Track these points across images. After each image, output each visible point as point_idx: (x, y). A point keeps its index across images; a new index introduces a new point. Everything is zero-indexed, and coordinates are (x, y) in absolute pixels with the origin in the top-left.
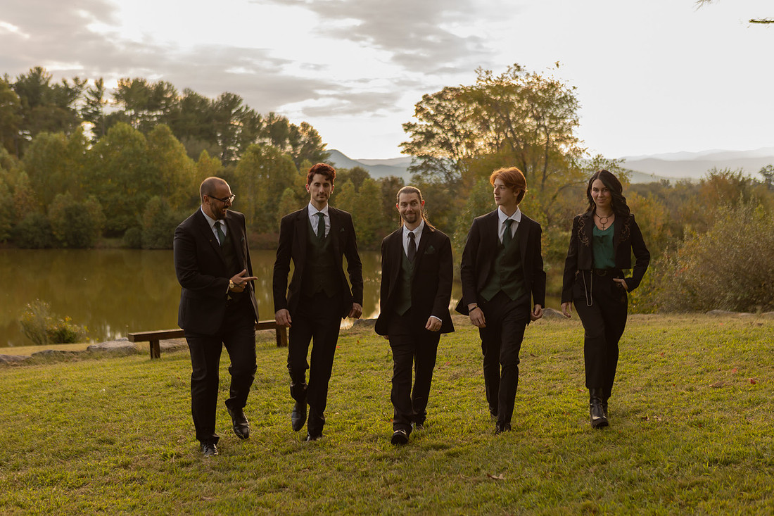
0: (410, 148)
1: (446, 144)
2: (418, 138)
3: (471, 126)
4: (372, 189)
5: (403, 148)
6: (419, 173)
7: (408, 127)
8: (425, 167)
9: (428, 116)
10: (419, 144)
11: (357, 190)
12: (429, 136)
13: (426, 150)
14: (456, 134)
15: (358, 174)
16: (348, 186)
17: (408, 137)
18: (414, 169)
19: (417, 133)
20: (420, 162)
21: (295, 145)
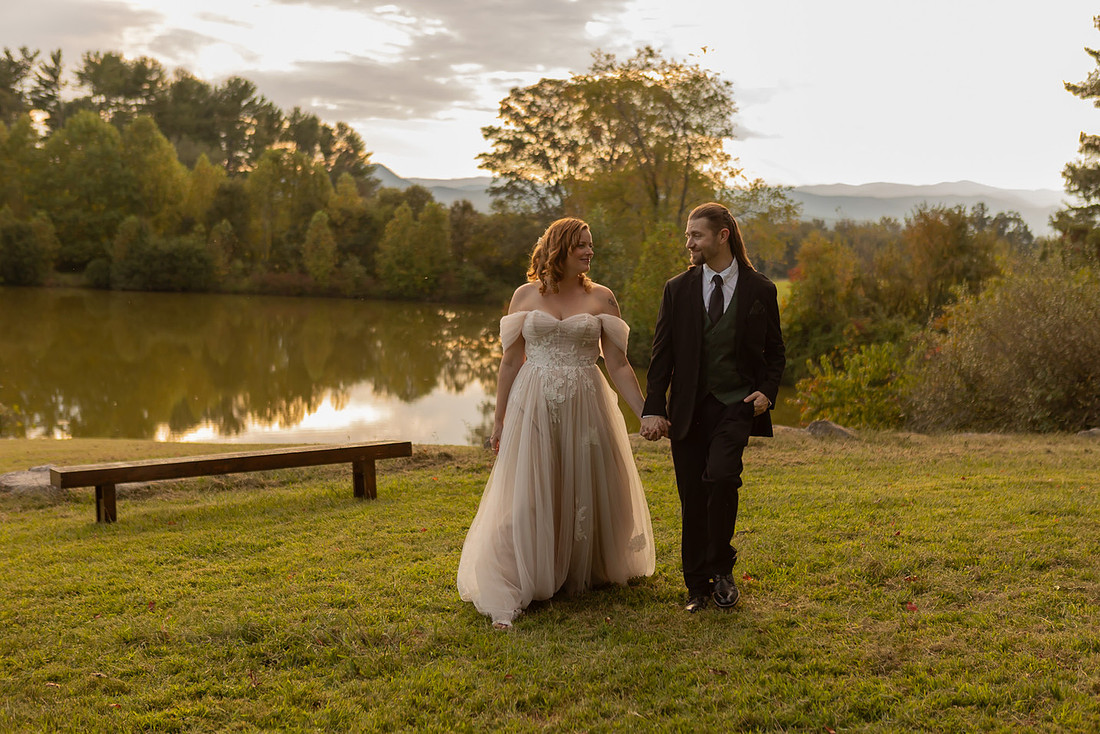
0: (490, 162)
1: (541, 159)
2: (502, 148)
3: (577, 134)
4: (436, 215)
5: (481, 161)
6: (503, 196)
7: (490, 132)
8: (511, 190)
9: (517, 117)
10: (503, 157)
11: (415, 218)
12: (517, 145)
13: (513, 165)
14: (555, 145)
15: (417, 196)
16: (403, 211)
17: (489, 146)
18: (495, 191)
19: (501, 141)
20: (503, 182)
21: (327, 154)
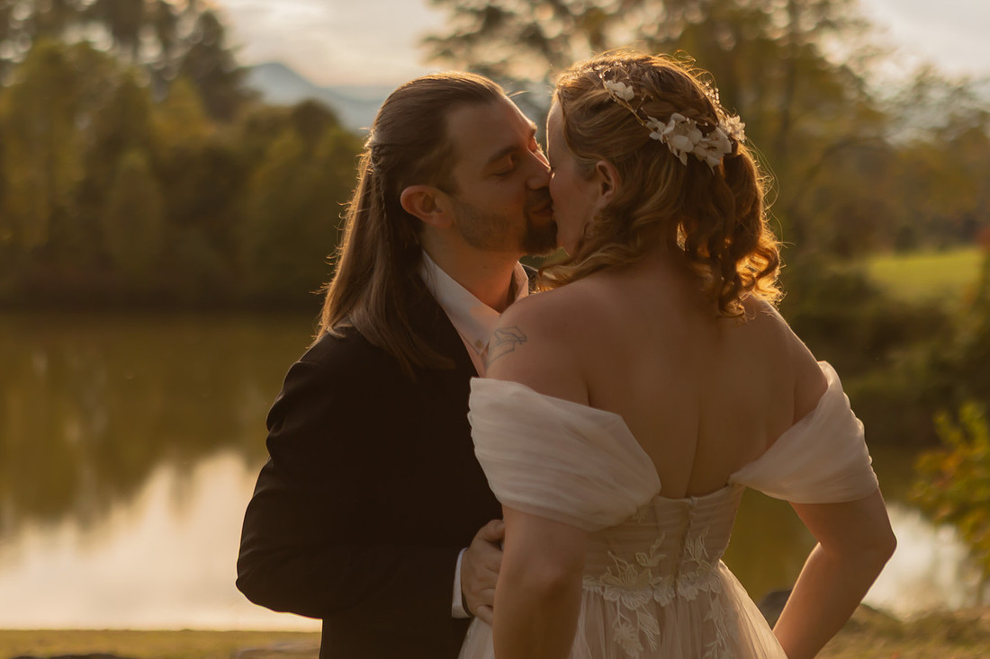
0: (446, 47)
2: (468, 24)
5: (430, 48)
10: (468, 39)
12: (493, 19)
14: (561, 14)
15: (312, 117)
16: (285, 146)
19: (461, 11)
21: (166, 43)
